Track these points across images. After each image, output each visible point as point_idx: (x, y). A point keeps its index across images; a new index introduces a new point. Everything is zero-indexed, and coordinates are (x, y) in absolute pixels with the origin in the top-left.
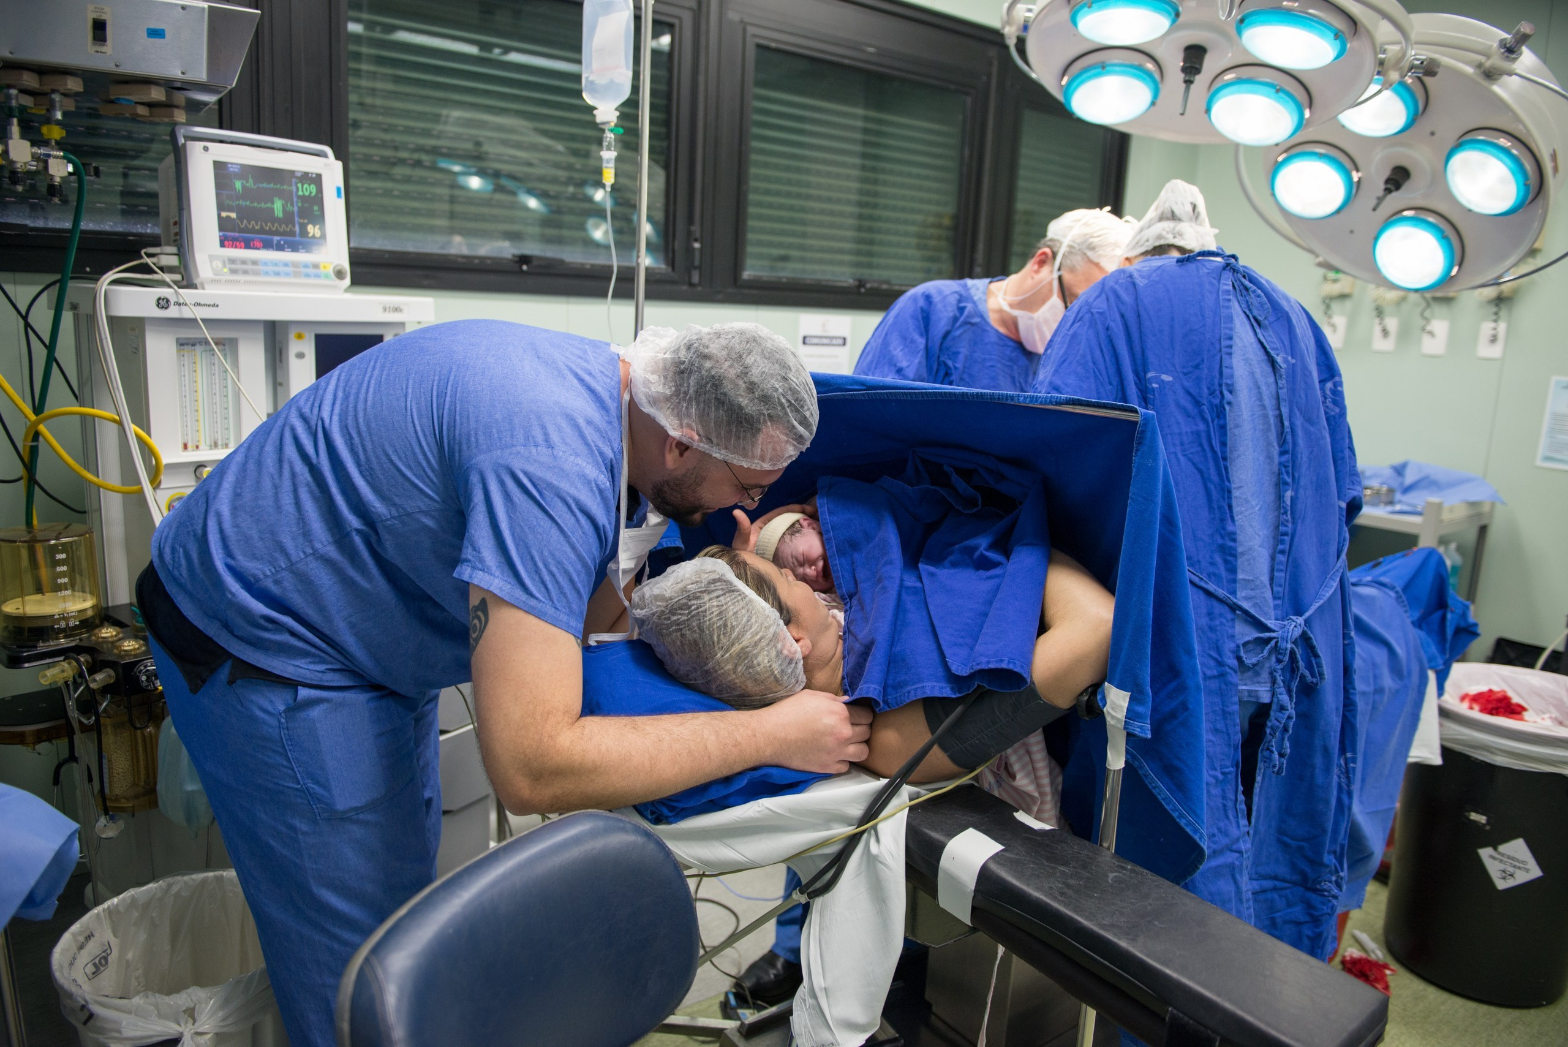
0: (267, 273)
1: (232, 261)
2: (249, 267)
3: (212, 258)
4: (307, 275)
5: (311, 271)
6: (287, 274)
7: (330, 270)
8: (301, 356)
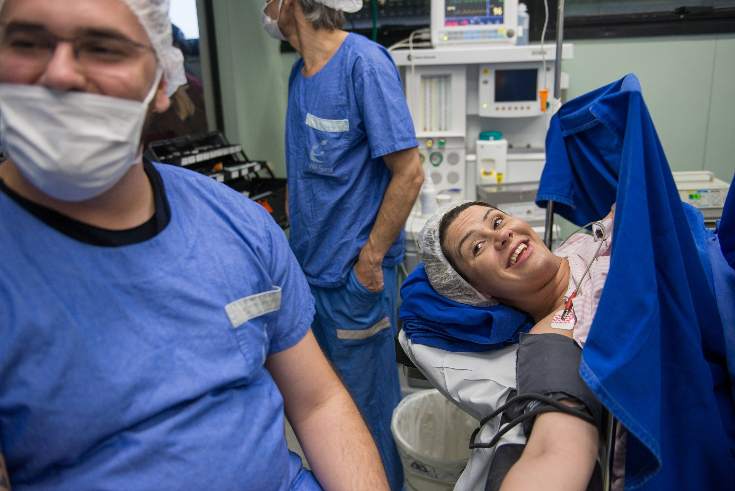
0: (467, 38)
1: (449, 33)
2: (458, 36)
3: (440, 32)
4: (490, 37)
5: (493, 34)
6: (478, 38)
7: (504, 33)
8: (486, 82)
